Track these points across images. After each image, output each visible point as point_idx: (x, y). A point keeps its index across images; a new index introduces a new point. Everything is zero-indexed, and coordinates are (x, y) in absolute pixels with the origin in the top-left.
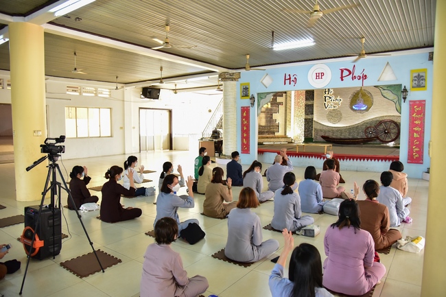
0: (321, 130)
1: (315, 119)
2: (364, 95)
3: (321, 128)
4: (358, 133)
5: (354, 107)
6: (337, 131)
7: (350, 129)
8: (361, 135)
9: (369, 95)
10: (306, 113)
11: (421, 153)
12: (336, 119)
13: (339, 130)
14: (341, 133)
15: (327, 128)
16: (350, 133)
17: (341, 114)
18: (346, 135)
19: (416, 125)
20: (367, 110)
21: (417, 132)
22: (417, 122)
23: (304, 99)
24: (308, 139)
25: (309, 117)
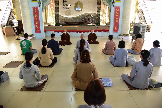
0: (63, 19)
1: (59, 14)
2: (80, 4)
3: (63, 18)
4: (78, 20)
5: (76, 9)
6: (70, 19)
7: (75, 18)
8: (79, 21)
9: (82, 4)
10: (56, 12)
11: (118, 28)
12: (69, 14)
13: (71, 19)
14: (71, 20)
15: (65, 18)
16: (75, 20)
17: (71, 12)
18: (73, 21)
19: (117, 17)
20: (81, 10)
21: (117, 20)
22: (117, 16)
23: (54, 5)
24: (57, 24)
25: (57, 13)
